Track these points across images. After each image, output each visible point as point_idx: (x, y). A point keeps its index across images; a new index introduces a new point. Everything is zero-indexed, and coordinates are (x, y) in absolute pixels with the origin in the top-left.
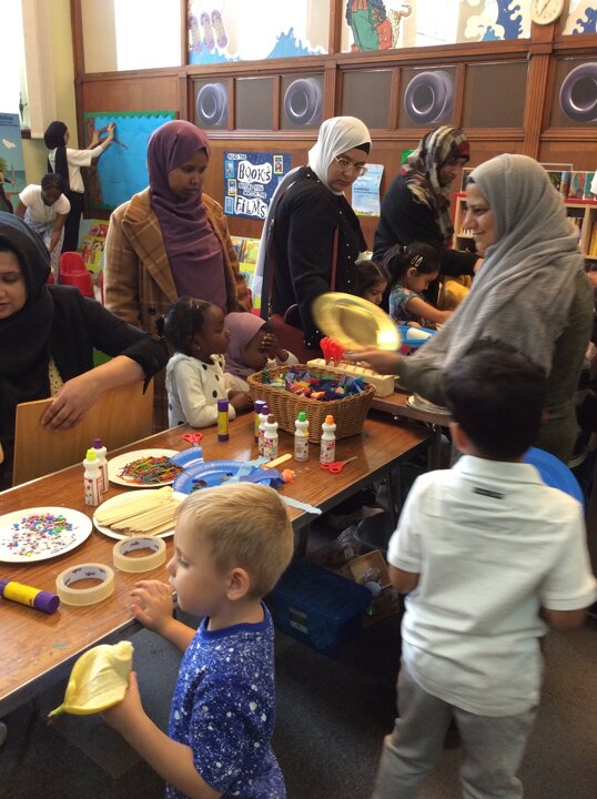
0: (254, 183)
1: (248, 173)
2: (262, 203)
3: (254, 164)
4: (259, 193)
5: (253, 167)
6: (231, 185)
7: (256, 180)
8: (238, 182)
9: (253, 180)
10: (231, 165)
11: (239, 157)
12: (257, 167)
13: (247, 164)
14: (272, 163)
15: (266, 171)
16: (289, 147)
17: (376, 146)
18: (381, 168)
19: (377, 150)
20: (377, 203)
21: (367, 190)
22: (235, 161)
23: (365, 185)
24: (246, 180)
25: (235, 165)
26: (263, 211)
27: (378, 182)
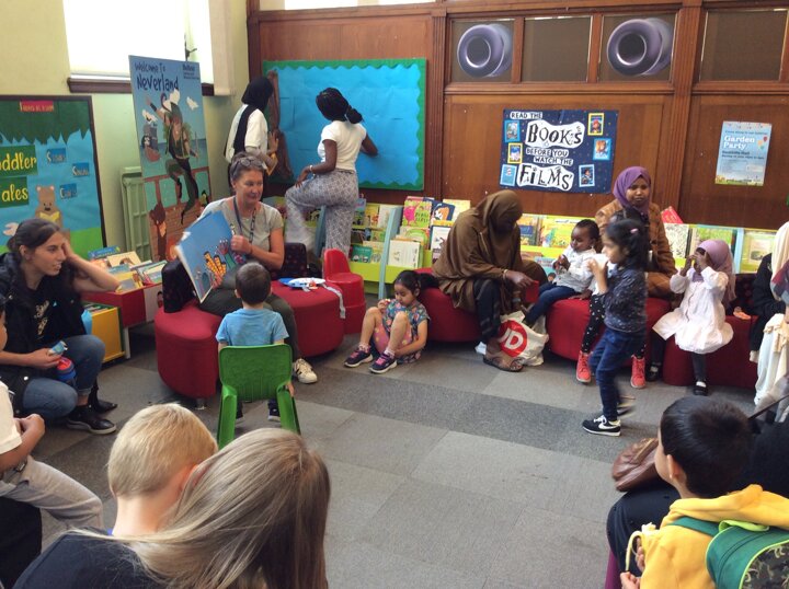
0: (552, 148)
1: (544, 136)
2: (564, 172)
3: (556, 124)
4: (560, 159)
5: (552, 128)
6: (512, 151)
7: (557, 143)
8: (525, 146)
9: (551, 144)
10: (514, 127)
11: (529, 116)
12: (558, 128)
13: (542, 124)
14: (586, 124)
15: (575, 131)
16: (615, 102)
17: (759, 101)
18: (767, 128)
19: (761, 106)
20: (761, 169)
21: (746, 154)
22: (521, 121)
23: (742, 148)
24: (538, 145)
25: (520, 126)
26: (566, 181)
27: (766, 145)
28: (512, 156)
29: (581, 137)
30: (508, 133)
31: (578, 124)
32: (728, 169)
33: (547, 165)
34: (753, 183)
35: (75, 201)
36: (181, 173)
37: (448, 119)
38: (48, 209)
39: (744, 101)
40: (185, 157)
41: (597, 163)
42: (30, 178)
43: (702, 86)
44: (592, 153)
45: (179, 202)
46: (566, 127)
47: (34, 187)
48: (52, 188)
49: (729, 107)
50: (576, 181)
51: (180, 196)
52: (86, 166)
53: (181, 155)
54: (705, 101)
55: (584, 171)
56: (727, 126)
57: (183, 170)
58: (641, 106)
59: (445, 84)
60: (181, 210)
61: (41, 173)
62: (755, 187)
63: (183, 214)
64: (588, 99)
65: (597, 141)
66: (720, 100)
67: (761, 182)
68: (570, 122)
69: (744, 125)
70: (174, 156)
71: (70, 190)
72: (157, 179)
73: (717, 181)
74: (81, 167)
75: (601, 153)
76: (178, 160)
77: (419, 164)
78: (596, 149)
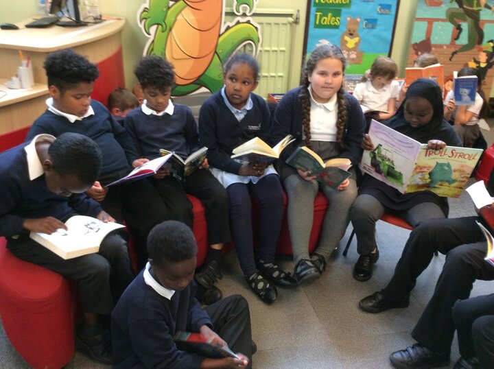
35: (374, 32)
36: (465, 20)
38: (351, 34)
40: (475, 8)
42: (344, 10)
45: (452, 43)
47: (346, 17)
48: (359, 20)
51: (457, 38)
52: (388, 7)
53: (472, 6)
57: (469, 19)
60: (453, 50)
61: (354, 8)
63: (454, 53)
70: (461, 5)
71: (372, 23)
72: (431, 22)
74: (385, 7)
76: (465, 9)
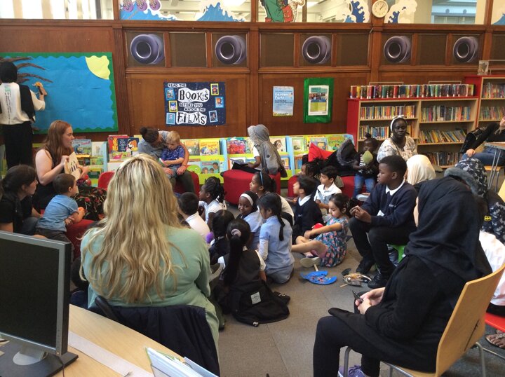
0: (193, 103)
1: (188, 96)
2: (201, 115)
3: (194, 90)
4: (199, 107)
5: (192, 92)
6: (171, 105)
7: (195, 100)
8: (178, 102)
9: (193, 101)
10: (171, 92)
11: (179, 85)
12: (196, 92)
13: (187, 90)
15: (205, 93)
16: (223, 78)
17: (287, 76)
18: (292, 89)
19: (288, 79)
20: (291, 108)
21: (284, 101)
22: (174, 88)
23: (283, 98)
24: (186, 101)
25: (174, 91)
26: (203, 120)
27: (293, 96)
28: (171, 108)
29: (208, 96)
30: (167, 95)
31: (205, 89)
32: (277, 109)
33: (192, 112)
34: (288, 115)
37: (129, 88)
39: (281, 76)
41: (217, 109)
43: (262, 70)
44: (214, 104)
46: (200, 91)
49: (275, 79)
50: (208, 119)
54: (264, 77)
55: (212, 115)
56: (276, 89)
58: (235, 80)
59: (126, 68)
62: (290, 116)
64: (209, 76)
65: (216, 98)
66: (271, 76)
67: (292, 114)
68: (202, 89)
69: (282, 88)
73: (274, 115)
75: (219, 104)
77: (114, 115)
78: (216, 102)
